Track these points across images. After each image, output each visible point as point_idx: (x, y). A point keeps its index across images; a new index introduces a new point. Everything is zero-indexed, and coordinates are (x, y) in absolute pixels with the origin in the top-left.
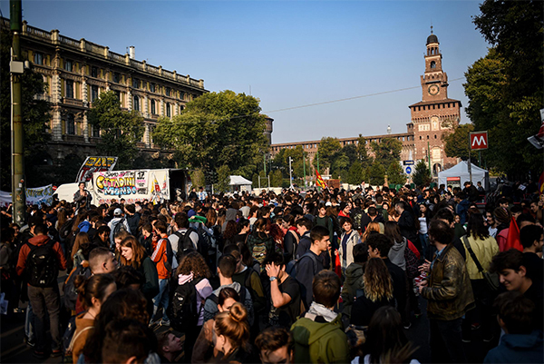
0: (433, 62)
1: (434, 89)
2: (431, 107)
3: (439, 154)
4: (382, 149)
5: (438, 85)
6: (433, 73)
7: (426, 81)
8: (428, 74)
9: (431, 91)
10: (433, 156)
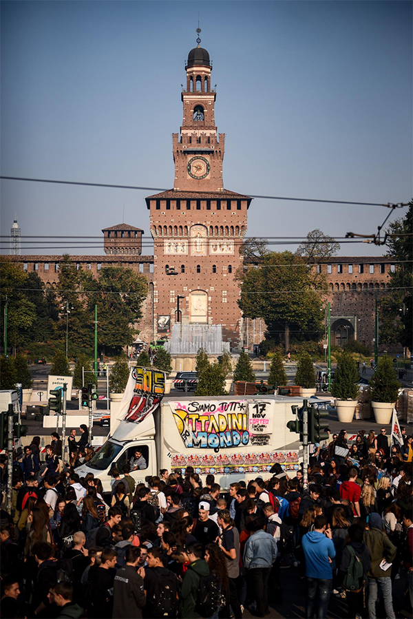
0: (199, 108)
1: (199, 166)
2: (193, 204)
3: (204, 306)
4: (107, 289)
5: (207, 157)
6: (199, 133)
7: (185, 147)
8: (189, 132)
9: (193, 170)
10: (192, 310)
